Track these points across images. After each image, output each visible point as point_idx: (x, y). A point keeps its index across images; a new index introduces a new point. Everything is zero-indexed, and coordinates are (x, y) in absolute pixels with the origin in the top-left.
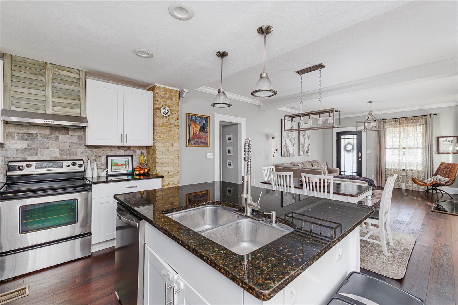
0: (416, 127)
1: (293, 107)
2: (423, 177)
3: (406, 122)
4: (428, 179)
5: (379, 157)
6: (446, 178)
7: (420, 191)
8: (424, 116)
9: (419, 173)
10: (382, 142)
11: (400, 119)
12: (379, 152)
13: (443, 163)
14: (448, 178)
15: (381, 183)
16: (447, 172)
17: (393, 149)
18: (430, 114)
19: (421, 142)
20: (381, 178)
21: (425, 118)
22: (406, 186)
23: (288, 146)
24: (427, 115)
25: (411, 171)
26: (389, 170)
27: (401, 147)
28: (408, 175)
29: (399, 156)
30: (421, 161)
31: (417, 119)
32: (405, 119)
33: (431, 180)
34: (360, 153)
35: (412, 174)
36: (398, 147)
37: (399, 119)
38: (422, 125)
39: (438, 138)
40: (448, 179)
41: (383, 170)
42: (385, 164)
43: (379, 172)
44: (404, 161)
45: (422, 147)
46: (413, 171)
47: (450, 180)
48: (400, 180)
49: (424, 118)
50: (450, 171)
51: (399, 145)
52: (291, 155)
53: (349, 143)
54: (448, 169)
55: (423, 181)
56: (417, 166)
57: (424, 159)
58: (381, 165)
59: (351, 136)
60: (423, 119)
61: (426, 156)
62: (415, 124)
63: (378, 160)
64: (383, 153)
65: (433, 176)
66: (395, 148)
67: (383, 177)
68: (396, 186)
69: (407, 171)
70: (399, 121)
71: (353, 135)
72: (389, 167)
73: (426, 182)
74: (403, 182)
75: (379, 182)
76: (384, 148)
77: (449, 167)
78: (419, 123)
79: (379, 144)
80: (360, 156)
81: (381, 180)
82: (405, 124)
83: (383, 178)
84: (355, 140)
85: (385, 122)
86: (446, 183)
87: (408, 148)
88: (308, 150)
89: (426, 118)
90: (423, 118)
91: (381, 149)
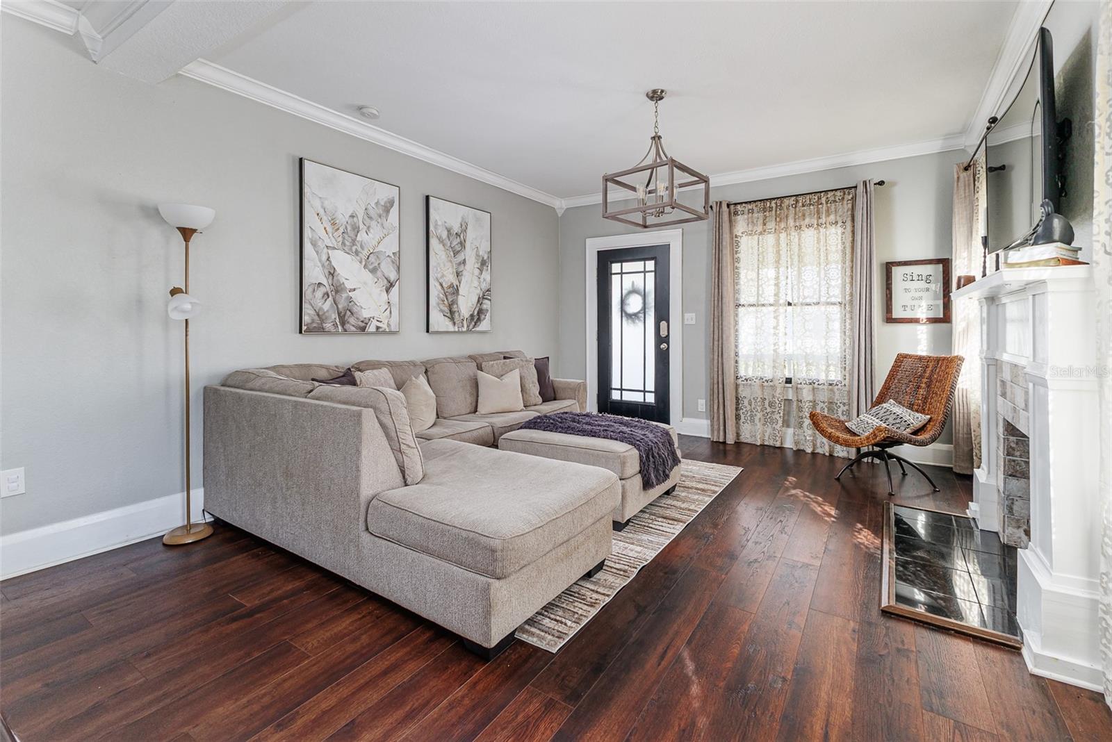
0: (822, 230)
1: (360, 108)
2: (844, 404)
3: (795, 214)
4: (858, 416)
5: (716, 337)
6: (917, 411)
7: (836, 455)
8: (847, 191)
9: (832, 390)
10: (725, 282)
11: (779, 202)
12: (716, 320)
13: (906, 356)
14: (923, 411)
15: (722, 428)
16: (919, 387)
17: (760, 308)
18: (865, 183)
19: (840, 281)
20: (721, 412)
21: (851, 196)
22: (796, 437)
23: (348, 285)
24: (856, 187)
25: (810, 384)
26: (745, 382)
27: (782, 301)
28: (800, 398)
29: (775, 334)
30: (838, 350)
31: (827, 203)
32: (792, 201)
33: (870, 421)
34: (663, 324)
35: (814, 395)
36: (772, 300)
37: (776, 203)
38: (840, 224)
39: (888, 267)
40: (920, 419)
41: (729, 380)
42: (736, 362)
43: (716, 391)
44: (790, 351)
45: (840, 300)
46: (816, 386)
47: (930, 420)
48: (777, 416)
49: (846, 196)
50: (928, 387)
51: (775, 295)
52: (372, 328)
53: (634, 291)
54: (921, 376)
55: (843, 422)
56: (828, 366)
57: (848, 341)
58: (722, 364)
59: (638, 266)
60: (845, 202)
61: (852, 329)
62: (820, 221)
63: (716, 349)
64: (729, 323)
65: (873, 406)
66: (763, 305)
67: (728, 407)
68: (766, 438)
69: (799, 386)
70: (776, 211)
71: (645, 260)
72: (746, 369)
73: (854, 427)
74: (786, 423)
75: (716, 427)
76: (732, 305)
77: (925, 372)
78: (832, 217)
79: (716, 290)
80: (663, 333)
81: (721, 417)
82: (791, 222)
83: (730, 413)
84: (651, 277)
85: (736, 213)
86: (915, 433)
87: (802, 304)
88: (480, 312)
89: (852, 198)
90: (843, 198)
91: (724, 308)
